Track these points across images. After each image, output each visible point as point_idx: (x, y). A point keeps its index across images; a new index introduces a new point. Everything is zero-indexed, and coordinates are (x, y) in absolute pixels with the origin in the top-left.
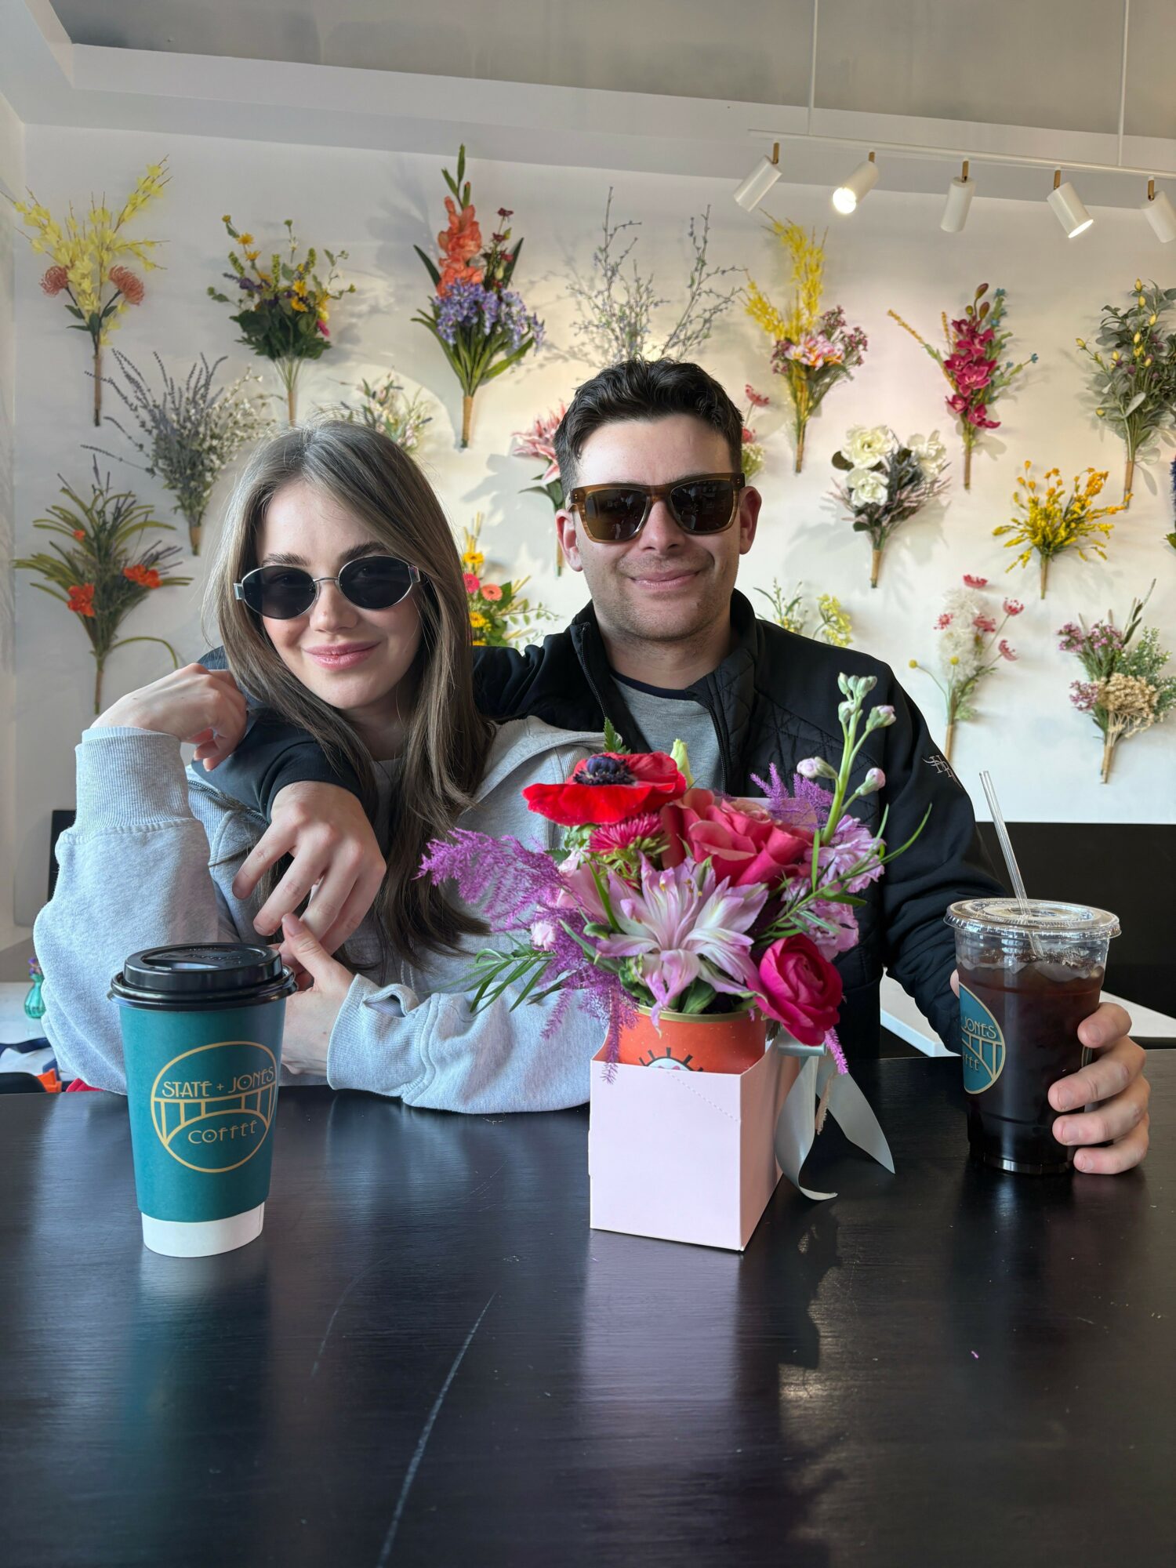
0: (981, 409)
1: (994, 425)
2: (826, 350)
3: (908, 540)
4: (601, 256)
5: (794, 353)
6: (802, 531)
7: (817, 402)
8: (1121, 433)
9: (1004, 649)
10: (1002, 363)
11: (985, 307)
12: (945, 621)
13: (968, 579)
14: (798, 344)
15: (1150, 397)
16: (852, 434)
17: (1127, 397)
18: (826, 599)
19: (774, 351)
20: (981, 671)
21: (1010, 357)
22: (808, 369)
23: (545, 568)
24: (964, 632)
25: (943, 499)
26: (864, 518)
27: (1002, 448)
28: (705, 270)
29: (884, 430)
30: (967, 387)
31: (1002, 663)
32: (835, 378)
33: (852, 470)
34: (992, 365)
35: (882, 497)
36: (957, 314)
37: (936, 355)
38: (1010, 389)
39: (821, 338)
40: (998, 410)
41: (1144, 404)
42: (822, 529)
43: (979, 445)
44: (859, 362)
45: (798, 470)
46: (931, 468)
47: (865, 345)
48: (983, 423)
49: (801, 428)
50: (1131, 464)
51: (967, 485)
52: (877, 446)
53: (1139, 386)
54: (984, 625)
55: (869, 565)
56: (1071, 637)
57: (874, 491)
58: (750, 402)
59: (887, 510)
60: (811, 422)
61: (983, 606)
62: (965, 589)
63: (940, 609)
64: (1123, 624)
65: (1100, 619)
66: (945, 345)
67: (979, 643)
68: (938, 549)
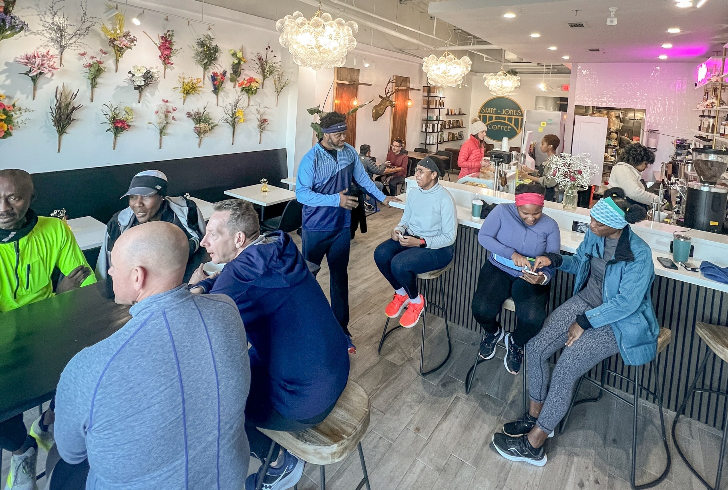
0: (168, 59)
1: (172, 64)
2: (125, 43)
3: (148, 90)
4: (51, 9)
5: (116, 43)
6: (118, 87)
7: (122, 55)
8: (203, 68)
9: (173, 118)
10: (174, 49)
11: (169, 34)
12: (157, 113)
13: (163, 100)
14: (117, 40)
15: (209, 60)
16: (134, 67)
17: (203, 60)
18: (126, 106)
19: (109, 42)
20: (167, 124)
21: (175, 47)
22: (120, 47)
23: (27, 97)
24: (162, 114)
25: (158, 82)
26: (136, 88)
27: (174, 68)
28: (86, 17)
29: (144, 67)
30: (165, 54)
31: (173, 121)
32: (127, 50)
33: (134, 77)
34: (171, 49)
35: (142, 83)
36: (162, 35)
37: (156, 44)
38: (175, 55)
39: (124, 39)
40: (173, 59)
41: (207, 62)
42: (124, 87)
43: (168, 67)
44: (135, 45)
45: (116, 71)
46: (156, 76)
47: (136, 41)
48: (169, 63)
49: (117, 61)
50: (204, 74)
51: (164, 78)
52: (141, 71)
53: (206, 58)
54: (167, 113)
55: (138, 97)
56: (189, 115)
57: (140, 82)
58: (101, 53)
59: (144, 86)
60: (120, 59)
61: (167, 106)
62: (163, 103)
63: (155, 109)
64: (202, 111)
65: (196, 110)
66: (159, 42)
67: (166, 116)
68: (157, 93)
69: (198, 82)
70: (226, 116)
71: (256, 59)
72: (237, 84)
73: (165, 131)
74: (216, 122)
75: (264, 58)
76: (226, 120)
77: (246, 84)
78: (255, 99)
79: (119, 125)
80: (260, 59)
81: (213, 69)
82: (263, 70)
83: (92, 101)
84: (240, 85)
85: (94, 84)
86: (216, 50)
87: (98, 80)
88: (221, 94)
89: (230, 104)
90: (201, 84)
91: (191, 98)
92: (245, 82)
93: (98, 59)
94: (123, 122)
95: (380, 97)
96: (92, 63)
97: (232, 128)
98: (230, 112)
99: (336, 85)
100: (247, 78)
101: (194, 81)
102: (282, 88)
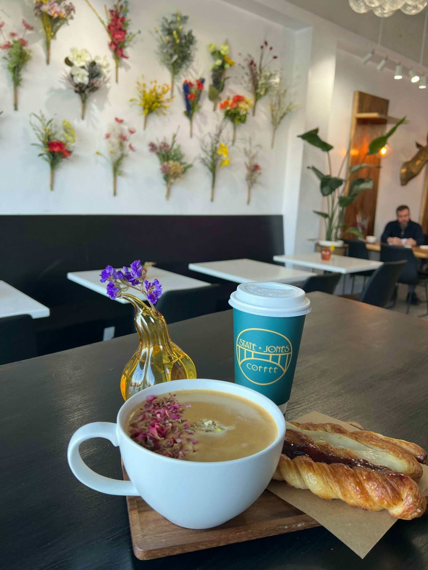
0: (121, 49)
1: (126, 57)
2: (58, 10)
3: (95, 100)
5: (44, 8)
6: (52, 90)
7: (55, 33)
8: (169, 69)
9: (131, 147)
10: (128, 31)
11: (121, 7)
12: (108, 136)
13: (117, 119)
14: (46, 5)
15: (179, 57)
17: (171, 56)
18: (64, 122)
19: (35, 6)
20: (122, 156)
21: (131, 29)
22: (51, 17)
24: (115, 140)
25: (108, 85)
26: (77, 89)
27: (130, 68)
29: (86, 51)
30: (117, 39)
31: (130, 153)
32: (62, 24)
33: (73, 67)
34: (125, 32)
35: (86, 80)
36: (110, 7)
37: (103, 22)
38: (131, 43)
39: (56, 4)
40: (128, 51)
41: (177, 60)
42: (60, 91)
43: (121, 64)
44: (72, 18)
45: (48, 63)
46: (104, 71)
47: (74, 11)
48: (123, 56)
49: (48, 45)
50: (173, 83)
51: (117, 81)
52: (83, 58)
53: (175, 52)
54: (123, 138)
55: (80, 110)
56: (153, 147)
57: (83, 78)
58: (24, 28)
59: (88, 87)
60: (53, 42)
61: (122, 130)
62: (115, 124)
63: (105, 131)
64: (170, 142)
65: (161, 140)
66: (107, 19)
67: (121, 145)
68: (107, 106)
69: (164, 92)
70: (203, 155)
71: (245, 64)
72: (219, 105)
73: (120, 169)
74: (189, 162)
75: (257, 61)
76: (203, 161)
77: (232, 105)
78: (244, 131)
79: (56, 149)
80: (252, 63)
81: (184, 75)
82: (256, 86)
83: (16, 108)
84: (222, 107)
85: (17, 82)
86: (189, 40)
87: (24, 75)
88: (197, 117)
89: (209, 134)
90: (168, 95)
91: (155, 120)
92: (231, 102)
93: (21, 36)
94: (60, 145)
95: (418, 146)
96: (12, 43)
97: (211, 174)
98: (209, 149)
99: (355, 122)
100: (232, 96)
101: (159, 91)
102: (282, 118)
